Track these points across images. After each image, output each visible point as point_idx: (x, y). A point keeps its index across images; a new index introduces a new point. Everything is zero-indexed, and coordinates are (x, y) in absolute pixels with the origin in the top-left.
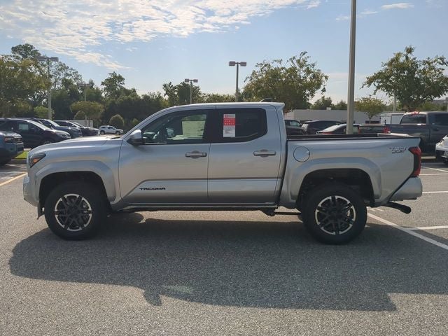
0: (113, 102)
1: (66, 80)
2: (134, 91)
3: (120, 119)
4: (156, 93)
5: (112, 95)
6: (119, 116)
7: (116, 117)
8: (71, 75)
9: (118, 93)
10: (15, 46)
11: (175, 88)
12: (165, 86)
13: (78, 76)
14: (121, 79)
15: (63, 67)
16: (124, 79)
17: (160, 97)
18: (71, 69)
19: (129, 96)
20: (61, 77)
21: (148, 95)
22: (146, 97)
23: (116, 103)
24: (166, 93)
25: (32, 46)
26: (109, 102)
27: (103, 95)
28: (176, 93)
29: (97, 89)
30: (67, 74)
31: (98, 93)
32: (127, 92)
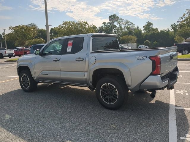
0: (147, 35)
1: (128, 27)
2: (157, 29)
3: (148, 42)
4: (167, 29)
5: (147, 32)
6: (148, 41)
7: (147, 41)
8: (130, 25)
9: (149, 31)
10: (110, 16)
11: (177, 25)
12: (172, 25)
13: (133, 25)
14: (151, 24)
15: (127, 22)
16: (153, 24)
17: (169, 31)
18: (131, 22)
19: (154, 32)
20: (126, 26)
21: (163, 30)
22: (162, 31)
23: (148, 35)
24: (172, 29)
25: (116, 15)
26: (145, 35)
27: (143, 32)
28: (177, 28)
29: (140, 29)
30: (129, 25)
31: (140, 31)
32: (153, 30)
